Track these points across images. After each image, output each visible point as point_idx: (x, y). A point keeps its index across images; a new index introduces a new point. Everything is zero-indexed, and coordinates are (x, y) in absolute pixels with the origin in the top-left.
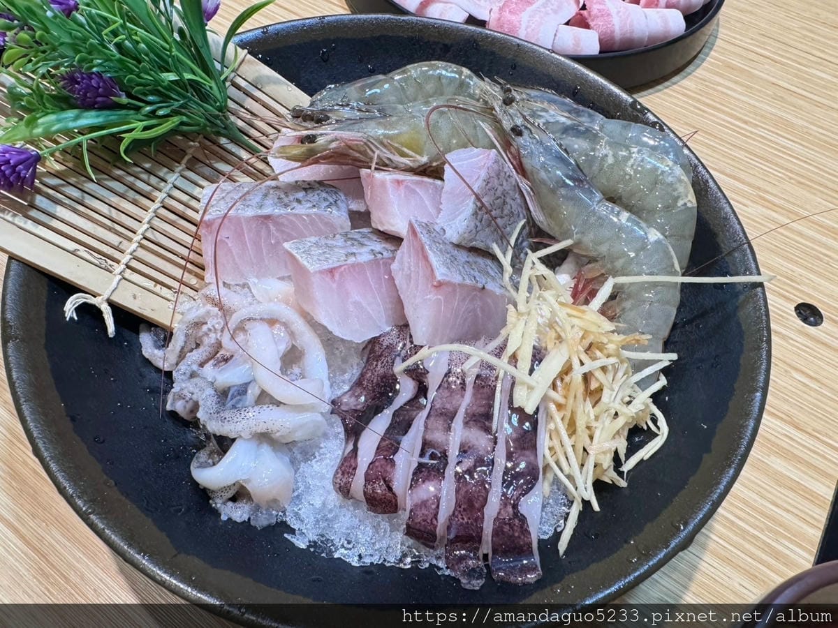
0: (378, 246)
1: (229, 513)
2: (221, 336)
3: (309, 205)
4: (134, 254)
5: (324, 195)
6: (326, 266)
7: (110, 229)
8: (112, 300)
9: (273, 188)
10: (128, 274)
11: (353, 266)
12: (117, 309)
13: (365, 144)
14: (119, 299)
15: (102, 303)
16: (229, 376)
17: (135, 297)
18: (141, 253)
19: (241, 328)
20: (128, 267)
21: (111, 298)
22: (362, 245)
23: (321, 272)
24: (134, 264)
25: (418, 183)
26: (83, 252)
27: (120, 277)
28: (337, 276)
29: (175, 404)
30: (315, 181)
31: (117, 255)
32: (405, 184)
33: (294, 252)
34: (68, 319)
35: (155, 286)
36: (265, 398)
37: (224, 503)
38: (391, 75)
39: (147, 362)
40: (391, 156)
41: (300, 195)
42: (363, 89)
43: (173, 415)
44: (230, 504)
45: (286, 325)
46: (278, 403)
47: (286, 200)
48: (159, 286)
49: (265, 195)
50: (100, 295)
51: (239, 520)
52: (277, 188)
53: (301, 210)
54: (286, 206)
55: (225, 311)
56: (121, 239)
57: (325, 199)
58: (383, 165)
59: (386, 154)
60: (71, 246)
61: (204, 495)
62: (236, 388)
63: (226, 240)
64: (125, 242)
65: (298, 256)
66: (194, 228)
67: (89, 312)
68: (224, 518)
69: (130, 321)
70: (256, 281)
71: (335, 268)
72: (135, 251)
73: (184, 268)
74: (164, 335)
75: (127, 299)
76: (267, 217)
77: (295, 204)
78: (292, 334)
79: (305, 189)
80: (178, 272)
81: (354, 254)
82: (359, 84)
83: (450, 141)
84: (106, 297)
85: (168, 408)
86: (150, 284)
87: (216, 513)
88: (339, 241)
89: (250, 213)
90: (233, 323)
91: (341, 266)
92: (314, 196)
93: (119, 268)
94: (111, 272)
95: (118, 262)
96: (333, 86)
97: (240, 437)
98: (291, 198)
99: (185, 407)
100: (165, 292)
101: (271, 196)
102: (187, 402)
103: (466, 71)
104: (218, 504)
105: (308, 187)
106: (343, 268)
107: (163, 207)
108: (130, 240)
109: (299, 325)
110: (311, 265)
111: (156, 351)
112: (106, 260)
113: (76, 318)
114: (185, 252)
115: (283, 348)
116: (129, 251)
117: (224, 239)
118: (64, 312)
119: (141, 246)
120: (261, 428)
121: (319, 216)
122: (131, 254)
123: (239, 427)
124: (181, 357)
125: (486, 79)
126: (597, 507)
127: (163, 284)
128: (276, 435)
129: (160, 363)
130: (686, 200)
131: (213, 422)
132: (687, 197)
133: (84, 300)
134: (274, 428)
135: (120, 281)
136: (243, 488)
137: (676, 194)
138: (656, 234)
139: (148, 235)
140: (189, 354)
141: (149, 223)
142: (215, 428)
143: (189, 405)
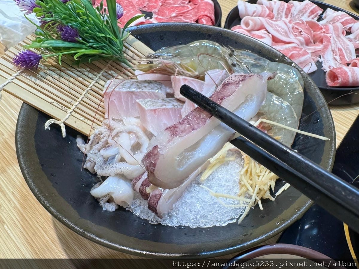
0: (176, 103)
1: (106, 207)
2: (108, 139)
3: (150, 88)
4: (77, 106)
5: (156, 85)
6: (152, 108)
7: (68, 96)
8: (66, 123)
9: (135, 82)
10: (74, 113)
11: (164, 109)
12: (67, 127)
13: (173, 65)
14: (69, 122)
15: (61, 123)
16: (108, 153)
17: (75, 122)
18: (80, 106)
19: (117, 135)
20: (74, 111)
21: (65, 122)
22: (170, 103)
23: (150, 110)
24: (77, 110)
25: (193, 80)
26: (55, 103)
27: (70, 114)
28: (157, 113)
29: (88, 165)
30: (153, 81)
31: (69, 106)
32: (188, 80)
33: (140, 103)
34: (46, 129)
35: (85, 119)
36: (122, 160)
37: (105, 203)
38: (187, 45)
39: (79, 149)
40: (183, 71)
41: (146, 85)
42: (176, 50)
43: (86, 170)
44: (107, 204)
45: (135, 133)
46: (127, 162)
47: (140, 86)
48: (86, 119)
49: (132, 84)
50: (60, 120)
51: (110, 210)
52: (137, 82)
53: (146, 90)
54: (140, 88)
55: (110, 129)
56: (72, 100)
57: (156, 87)
58: (179, 74)
59: (181, 70)
60: (50, 100)
61: (96, 201)
62: (111, 157)
63: (114, 101)
64: (73, 101)
65: (142, 105)
66: (101, 97)
67: (55, 127)
68: (104, 209)
69: (73, 132)
70: (126, 118)
71: (156, 109)
72: (77, 105)
73: (96, 113)
74: (86, 139)
75: (72, 123)
76: (132, 92)
77: (144, 88)
78: (138, 137)
79: (149, 83)
80: (93, 114)
81: (165, 105)
82: (175, 47)
83: (207, 68)
84: (63, 121)
85: (85, 167)
86: (83, 119)
87: (101, 208)
88: (160, 101)
89: (125, 90)
90: (113, 134)
91: (159, 109)
92: (152, 86)
93: (69, 111)
94: (66, 112)
95: (70, 108)
96: (164, 48)
97: (110, 175)
98: (143, 86)
99: (91, 165)
100: (89, 122)
101: (134, 84)
102: (92, 163)
103: (217, 44)
104: (102, 203)
105: (149, 82)
106: (160, 110)
107: (91, 90)
108: (76, 101)
109: (141, 133)
110: (146, 107)
111: (83, 145)
112: (65, 107)
113: (49, 129)
114: (97, 106)
115: (133, 142)
116: (75, 105)
117: (113, 100)
118: (45, 126)
119: (80, 103)
120: (119, 171)
121: (153, 93)
122: (76, 106)
123: (109, 171)
124: (91, 148)
125: (225, 47)
126: (261, 208)
127: (88, 119)
128: (125, 174)
129: (83, 150)
130: (299, 90)
131: (99, 170)
132: (299, 88)
133: (53, 122)
134: (125, 171)
135: (70, 116)
136: (111, 197)
137: (294, 87)
138: (286, 104)
139: (83, 99)
140: (94, 147)
141: (84, 95)
142: (100, 173)
143: (93, 164)
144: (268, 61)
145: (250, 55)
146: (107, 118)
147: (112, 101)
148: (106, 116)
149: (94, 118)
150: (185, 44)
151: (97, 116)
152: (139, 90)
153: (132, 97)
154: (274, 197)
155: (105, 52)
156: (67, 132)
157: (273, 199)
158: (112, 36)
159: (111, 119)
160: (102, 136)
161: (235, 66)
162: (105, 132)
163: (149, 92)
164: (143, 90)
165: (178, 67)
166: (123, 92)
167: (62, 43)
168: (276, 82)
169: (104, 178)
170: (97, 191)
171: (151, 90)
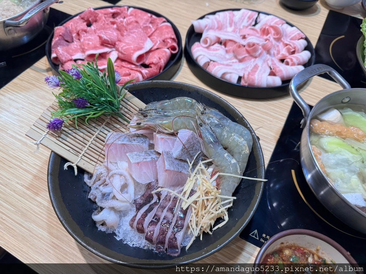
0: (154, 156)
2: (106, 178)
3: (137, 142)
5: (142, 139)
7: (80, 144)
9: (128, 135)
10: (83, 157)
11: (145, 162)
12: (78, 168)
14: (80, 165)
15: (74, 165)
16: (106, 190)
17: (84, 164)
18: (88, 151)
19: (112, 176)
20: (83, 155)
22: (150, 155)
23: (135, 163)
24: (85, 154)
25: (168, 139)
26: (71, 150)
28: (140, 165)
29: (91, 196)
30: (141, 134)
31: (80, 151)
32: (164, 139)
33: (129, 157)
36: (114, 197)
37: (100, 226)
39: (85, 183)
41: (135, 138)
43: (90, 199)
44: (101, 226)
45: (125, 177)
46: (117, 199)
48: (91, 161)
50: (74, 163)
51: (103, 231)
53: (134, 143)
54: (131, 141)
55: (108, 170)
56: (82, 147)
57: (142, 140)
58: (159, 132)
59: (161, 130)
60: (68, 148)
61: (94, 223)
62: (107, 194)
67: (71, 168)
68: (99, 229)
69: (81, 171)
70: (120, 162)
71: (139, 162)
72: (86, 150)
73: (99, 156)
74: (91, 176)
75: (82, 165)
76: (124, 144)
77: (133, 141)
78: (126, 180)
79: (137, 137)
80: (97, 157)
81: (146, 158)
82: (160, 103)
83: (181, 126)
84: (76, 164)
85: (89, 197)
86: (89, 160)
87: (97, 228)
88: (143, 154)
89: (120, 142)
90: (110, 175)
91: (141, 162)
92: (139, 139)
93: (80, 155)
94: (78, 156)
95: (80, 153)
97: (106, 208)
98: (132, 139)
100: (93, 163)
104: (98, 225)
107: (96, 137)
108: (85, 147)
109: (128, 177)
110: (133, 161)
111: (88, 180)
112: (77, 153)
113: (67, 169)
115: (122, 183)
116: (84, 150)
118: (64, 168)
119: (88, 149)
120: (112, 206)
121: (139, 145)
122: (85, 151)
123: (106, 205)
124: (94, 183)
125: (200, 103)
126: (201, 239)
127: (93, 161)
128: (116, 208)
129: (88, 184)
130: (245, 151)
131: (99, 203)
132: (245, 150)
133: (70, 164)
134: (115, 206)
135: (80, 159)
136: (105, 222)
137: (242, 149)
138: (234, 161)
139: (90, 146)
140: (97, 182)
141: (91, 142)
142: (99, 204)
143: (94, 197)
144: (230, 121)
145: (217, 114)
146: (106, 162)
147: (111, 150)
148: (106, 160)
149: (98, 160)
150: (169, 99)
151: (100, 159)
152: (129, 143)
153: (124, 147)
154: (212, 232)
155: (106, 111)
156: (78, 171)
157: (211, 233)
158: (112, 99)
159: (109, 162)
160: (102, 175)
161: (201, 126)
162: (104, 173)
163: (136, 145)
164: (132, 143)
165: (158, 127)
166: (119, 144)
167: (77, 110)
168: (230, 142)
169: (102, 209)
170: (97, 217)
171: (138, 143)
